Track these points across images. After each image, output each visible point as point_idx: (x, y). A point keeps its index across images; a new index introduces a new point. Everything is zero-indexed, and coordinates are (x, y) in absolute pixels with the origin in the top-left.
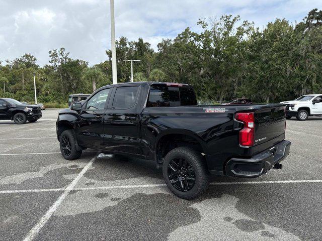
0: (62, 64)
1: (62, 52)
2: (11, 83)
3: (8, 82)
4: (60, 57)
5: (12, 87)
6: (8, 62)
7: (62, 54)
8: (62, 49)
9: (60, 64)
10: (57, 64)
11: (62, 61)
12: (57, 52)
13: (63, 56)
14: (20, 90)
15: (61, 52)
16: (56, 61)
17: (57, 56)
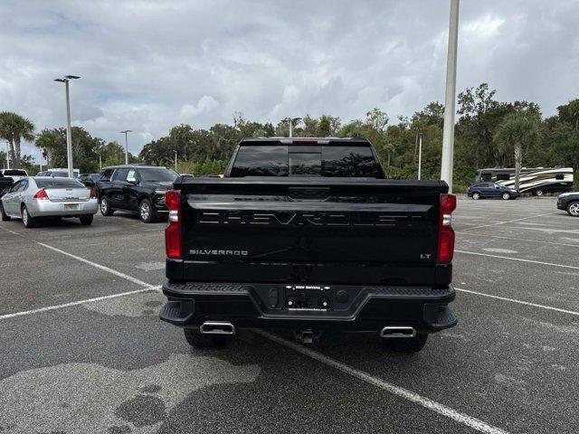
0: (480, 113)
1: (483, 91)
2: (400, 152)
3: (394, 150)
4: (477, 100)
5: (399, 158)
6: (401, 119)
7: (481, 95)
8: (481, 86)
9: (476, 114)
10: (471, 114)
11: (481, 108)
12: (473, 93)
13: (482, 98)
14: (409, 163)
15: (479, 92)
16: (469, 109)
17: (472, 101)
